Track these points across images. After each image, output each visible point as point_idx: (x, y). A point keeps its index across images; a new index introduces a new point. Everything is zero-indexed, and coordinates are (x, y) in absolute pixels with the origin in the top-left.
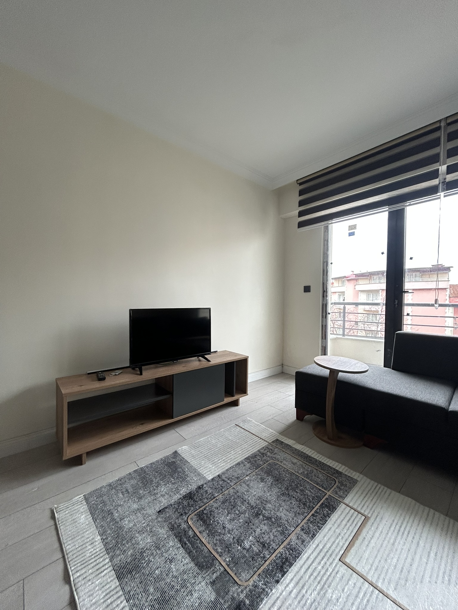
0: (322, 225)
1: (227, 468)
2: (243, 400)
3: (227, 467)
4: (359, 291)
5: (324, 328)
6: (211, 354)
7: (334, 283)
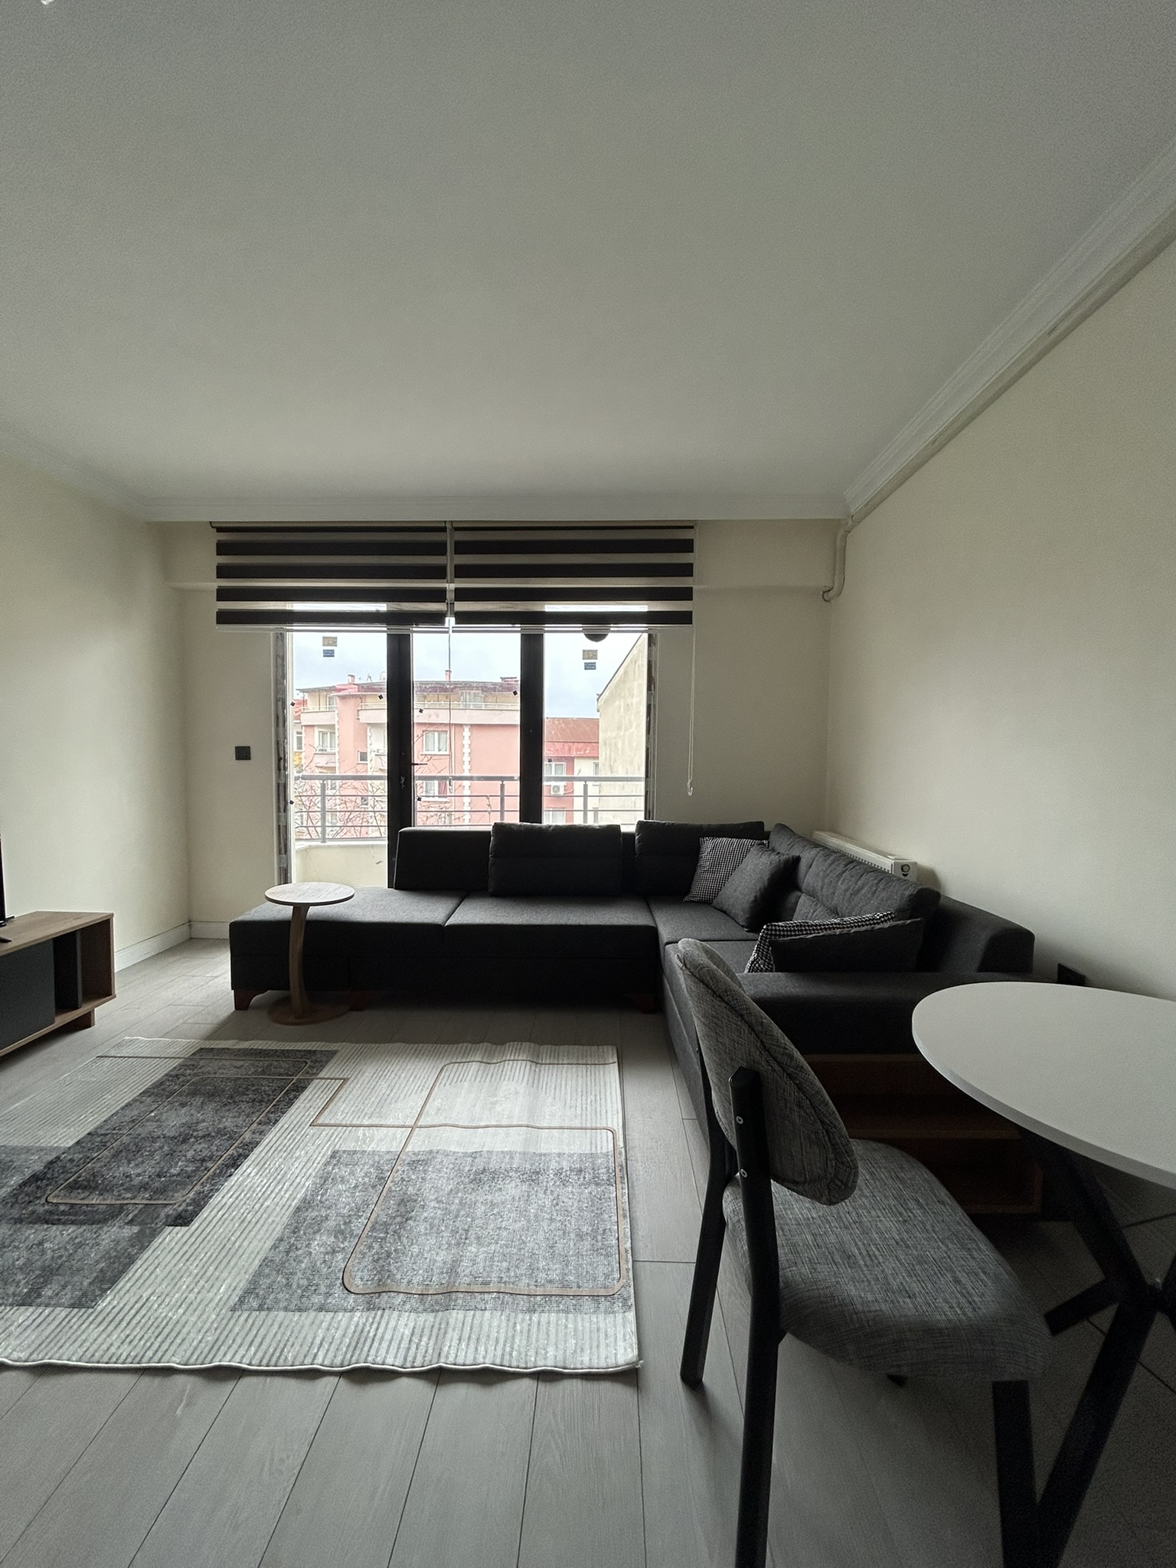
0: (272, 630)
1: (104, 1119)
2: (102, 1012)
3: (102, 1117)
4: (368, 724)
5: (283, 832)
6: (5, 925)
7: (309, 702)
